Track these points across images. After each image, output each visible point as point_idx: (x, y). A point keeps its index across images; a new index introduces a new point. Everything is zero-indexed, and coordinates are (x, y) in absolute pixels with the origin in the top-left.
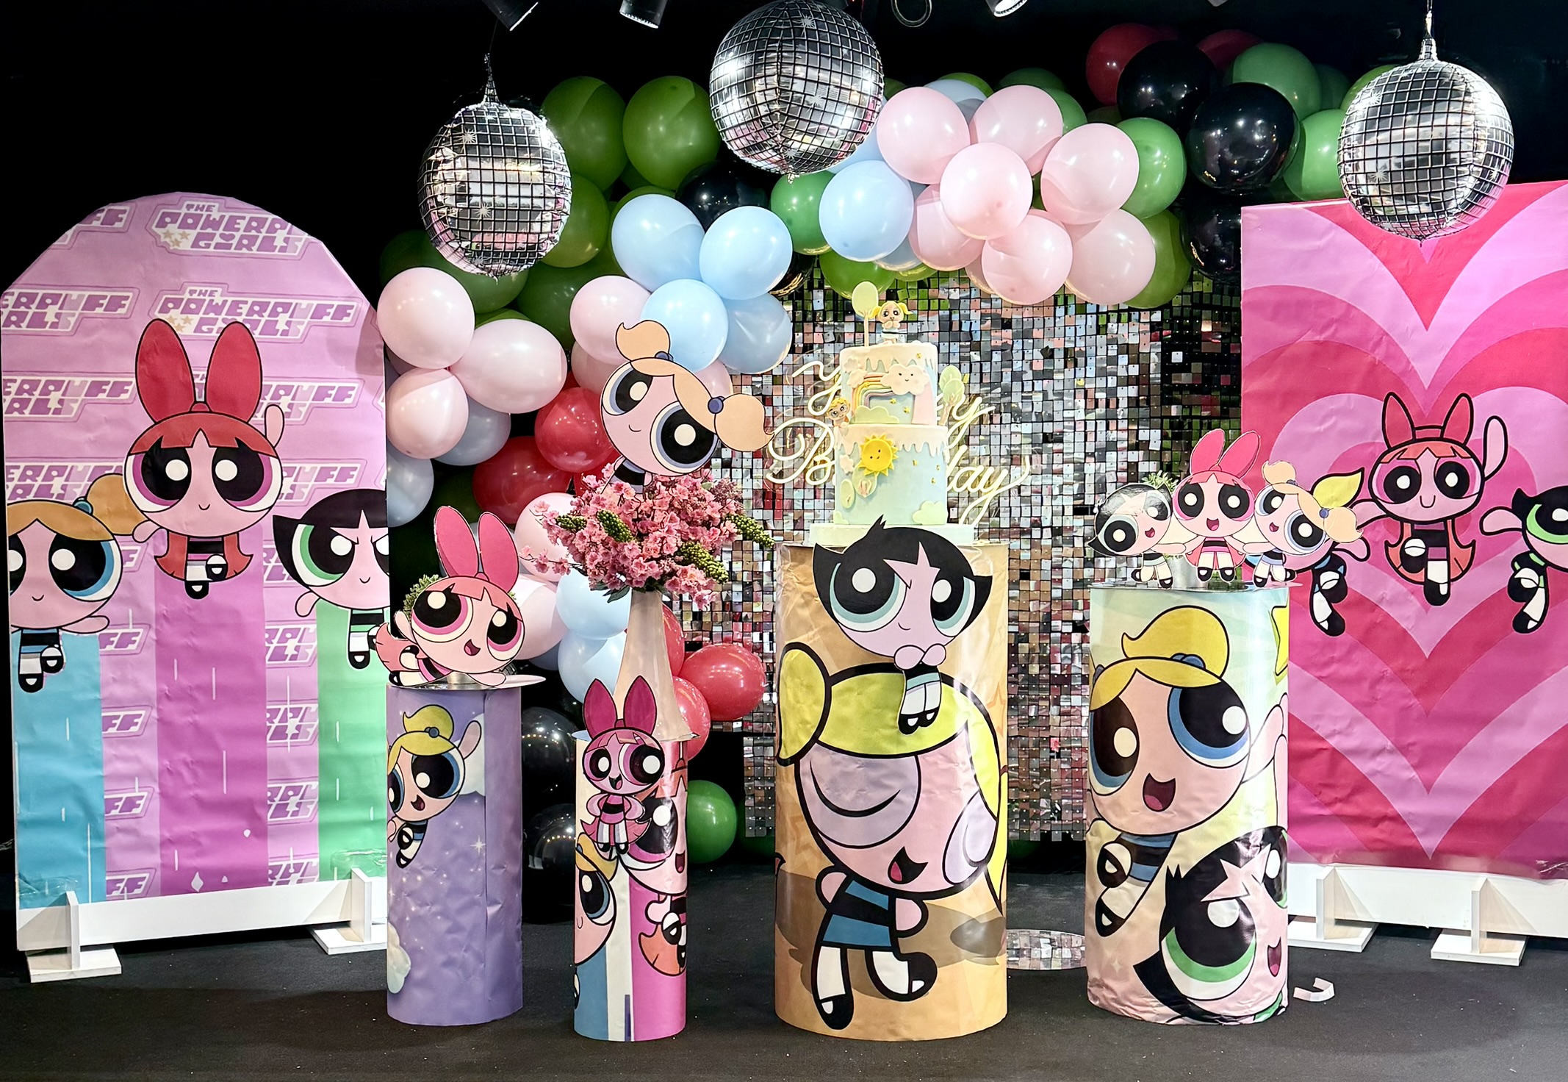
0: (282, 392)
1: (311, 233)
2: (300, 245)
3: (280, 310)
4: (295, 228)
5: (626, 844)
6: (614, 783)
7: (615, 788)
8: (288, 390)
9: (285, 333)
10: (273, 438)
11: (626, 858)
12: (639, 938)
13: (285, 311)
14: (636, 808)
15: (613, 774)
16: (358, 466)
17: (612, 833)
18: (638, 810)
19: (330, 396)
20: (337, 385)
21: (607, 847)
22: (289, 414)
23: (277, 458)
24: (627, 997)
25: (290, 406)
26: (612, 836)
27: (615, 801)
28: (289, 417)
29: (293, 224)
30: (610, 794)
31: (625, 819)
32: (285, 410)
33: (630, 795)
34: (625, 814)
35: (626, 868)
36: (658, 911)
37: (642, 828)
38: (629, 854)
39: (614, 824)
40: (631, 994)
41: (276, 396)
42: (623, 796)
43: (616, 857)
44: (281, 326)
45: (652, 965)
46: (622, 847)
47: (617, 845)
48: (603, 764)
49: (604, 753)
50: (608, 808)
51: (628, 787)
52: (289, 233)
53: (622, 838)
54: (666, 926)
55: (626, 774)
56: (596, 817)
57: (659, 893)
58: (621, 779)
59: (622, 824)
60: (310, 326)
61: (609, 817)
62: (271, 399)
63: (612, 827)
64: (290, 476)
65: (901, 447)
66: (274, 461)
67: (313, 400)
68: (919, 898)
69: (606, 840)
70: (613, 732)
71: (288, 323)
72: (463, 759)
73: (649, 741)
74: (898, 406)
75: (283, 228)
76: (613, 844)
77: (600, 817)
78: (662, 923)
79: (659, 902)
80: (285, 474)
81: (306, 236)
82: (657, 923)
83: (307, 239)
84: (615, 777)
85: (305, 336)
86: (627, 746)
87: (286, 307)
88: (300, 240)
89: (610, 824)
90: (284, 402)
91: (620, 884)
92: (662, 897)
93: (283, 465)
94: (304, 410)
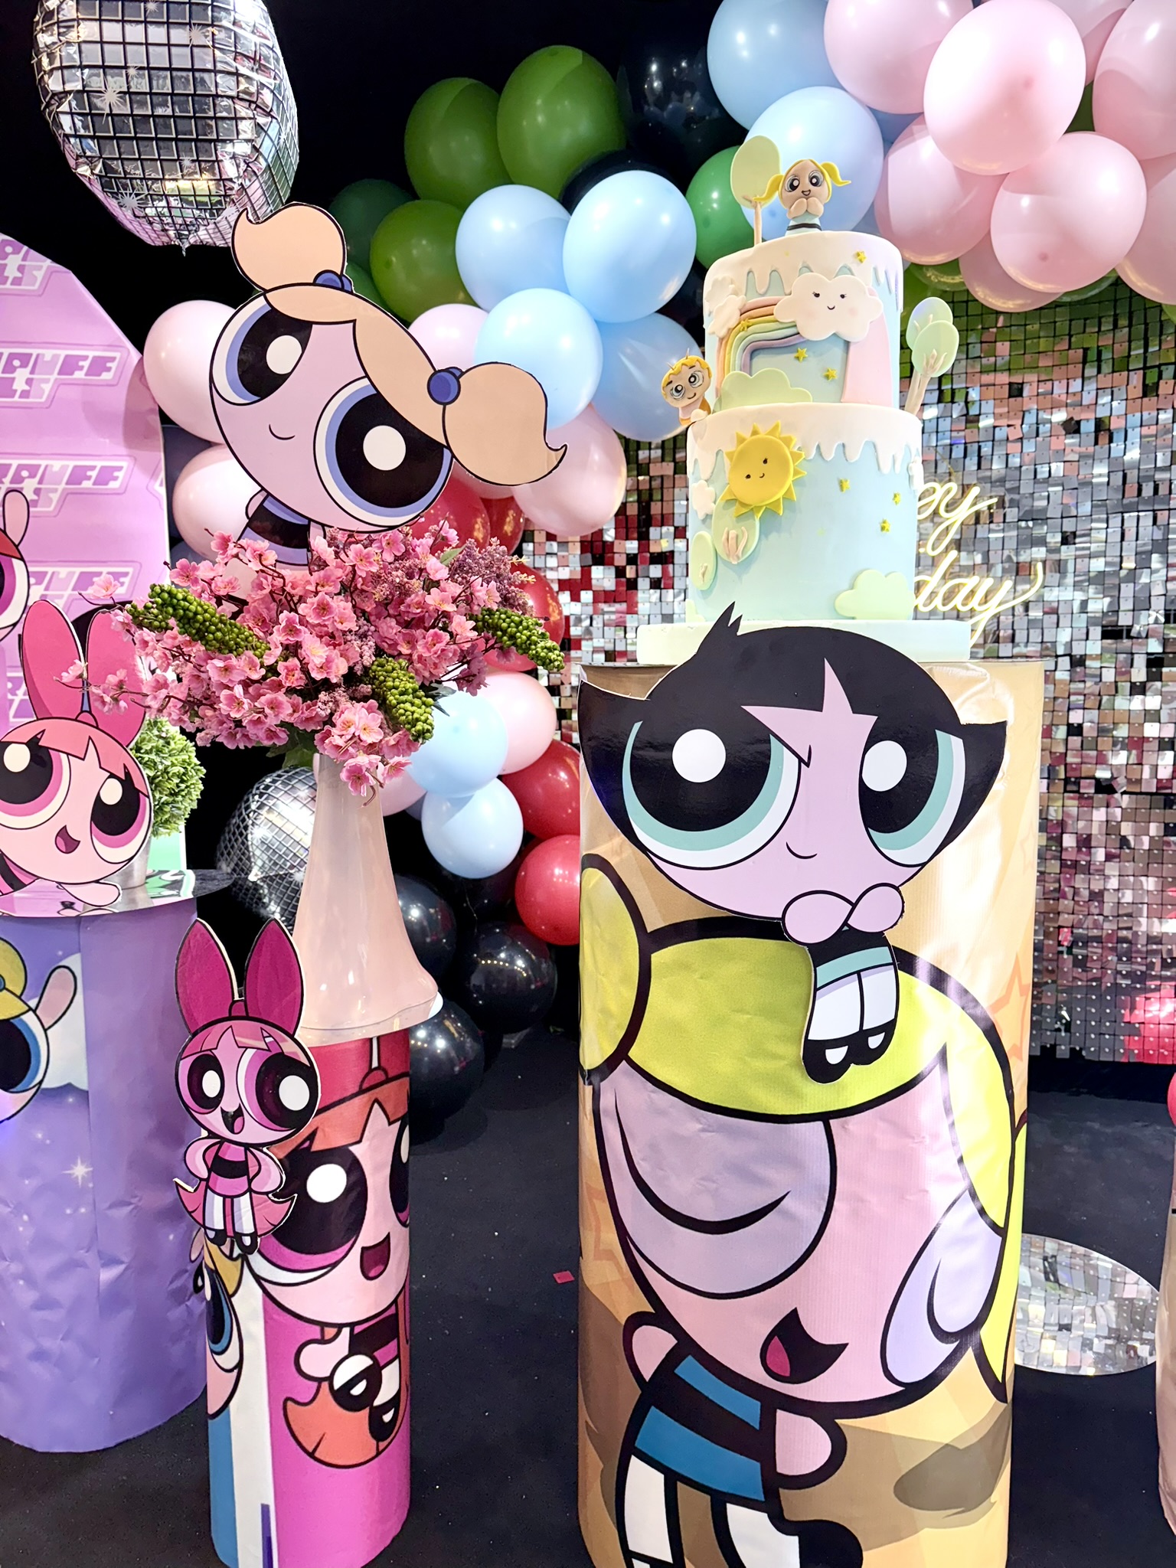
0: (25, 474)
1: (56, 259)
2: (39, 275)
3: (16, 363)
4: (33, 252)
5: (254, 1236)
7: (232, 1131)
8: (33, 470)
9: (25, 394)
10: (15, 535)
11: (256, 1259)
12: (283, 1407)
13: (24, 365)
15: (229, 1104)
16: (130, 570)
19: (89, 478)
20: (99, 464)
22: (35, 503)
23: (22, 559)
24: (265, 1509)
25: (37, 492)
28: (36, 506)
29: (31, 246)
32: (31, 496)
35: (258, 1279)
36: (317, 1360)
38: (260, 1252)
40: (271, 1503)
41: (18, 479)
44: (19, 385)
45: (311, 1455)
46: (247, 1241)
47: (239, 1237)
52: (24, 259)
53: (246, 1225)
54: (338, 1383)
55: (251, 1106)
57: (323, 1325)
59: (245, 1200)
60: (58, 384)
62: (11, 482)
64: (39, 583)
65: (814, 451)
66: (17, 564)
67: (67, 483)
68: (826, 1414)
70: (228, 1023)
71: (29, 382)
72: (45, 1030)
73: (289, 1048)
74: (812, 365)
75: (16, 252)
76: (230, 1233)
78: (330, 1379)
79: (323, 1341)
80: (32, 581)
81: (48, 262)
82: (320, 1380)
83: (49, 267)
85: (52, 398)
86: (250, 1053)
87: (25, 359)
88: (39, 268)
90: (29, 486)
91: (248, 1304)
92: (330, 1332)
93: (30, 569)
94: (55, 497)
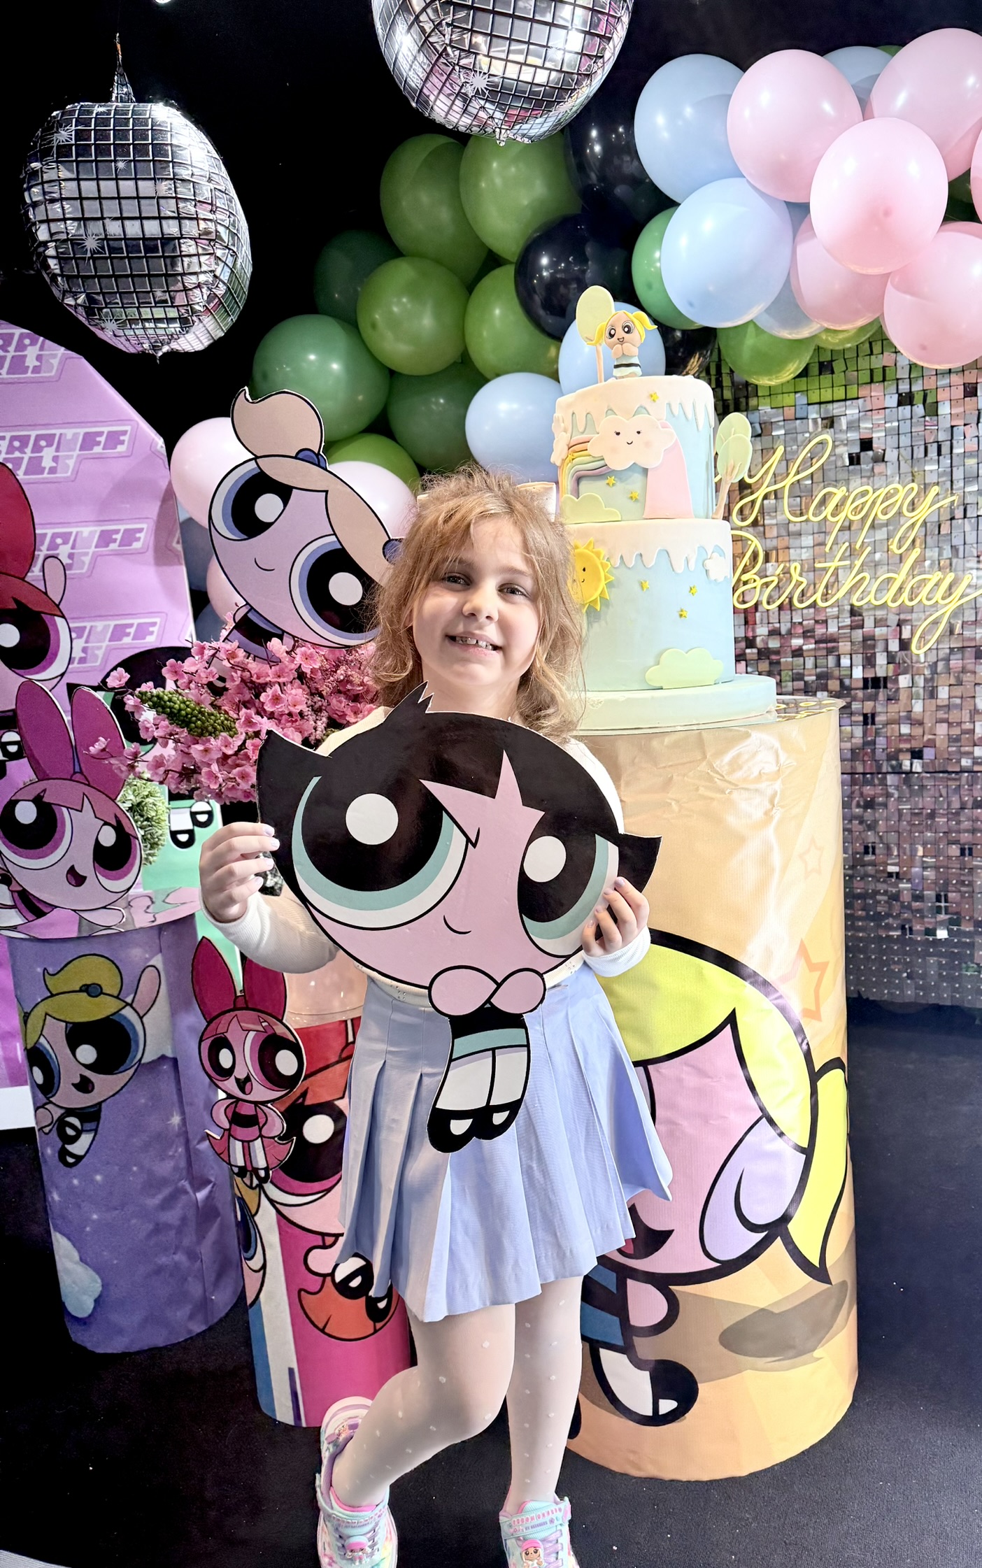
0: (59, 541)
1: (68, 347)
2: (55, 362)
4: (48, 343)
5: (267, 1169)
6: (243, 1084)
7: (244, 1092)
8: (66, 537)
9: (53, 470)
11: (269, 1187)
12: (298, 1296)
13: (49, 445)
14: (273, 1121)
15: (240, 1073)
16: (157, 620)
17: (247, 1152)
18: (276, 1125)
19: (115, 541)
20: (124, 527)
21: (242, 1172)
22: (71, 566)
23: (63, 617)
24: (291, 1371)
25: (71, 556)
26: (247, 1156)
27: (247, 1110)
28: (70, 569)
29: (47, 337)
30: (238, 1100)
31: (261, 1136)
32: (66, 561)
33: (264, 1103)
34: (260, 1129)
35: (272, 1202)
36: (320, 1261)
37: (286, 1151)
38: (272, 1182)
39: (249, 1142)
40: (295, 1366)
41: (53, 546)
42: (256, 1103)
43: (257, 1186)
44: (47, 463)
45: (323, 1331)
46: (262, 1173)
47: (255, 1171)
48: (225, 1058)
49: (222, 1043)
50: (239, 1120)
51: (261, 1091)
52: (42, 348)
53: (261, 1162)
54: (339, 1277)
55: (256, 1076)
56: (225, 1130)
57: (323, 1235)
58: (250, 1080)
59: (258, 1143)
60: (80, 460)
61: (240, 1132)
62: (48, 550)
63: (247, 1145)
64: (80, 637)
65: (619, 561)
66: (59, 621)
67: (96, 547)
68: (663, 1282)
69: (241, 1162)
70: (233, 1014)
71: (55, 459)
73: (279, 1030)
74: (619, 490)
75: (33, 343)
76: (250, 1168)
77: (229, 1130)
78: (332, 1274)
79: (324, 1247)
80: (74, 635)
81: (63, 349)
82: (324, 1276)
83: (64, 354)
84: (242, 1076)
85: (76, 472)
86: (252, 1034)
87: (50, 439)
88: (54, 356)
89: (243, 1142)
90: (63, 552)
91: (266, 1220)
92: (329, 1240)
93: (71, 625)
94: (87, 559)
